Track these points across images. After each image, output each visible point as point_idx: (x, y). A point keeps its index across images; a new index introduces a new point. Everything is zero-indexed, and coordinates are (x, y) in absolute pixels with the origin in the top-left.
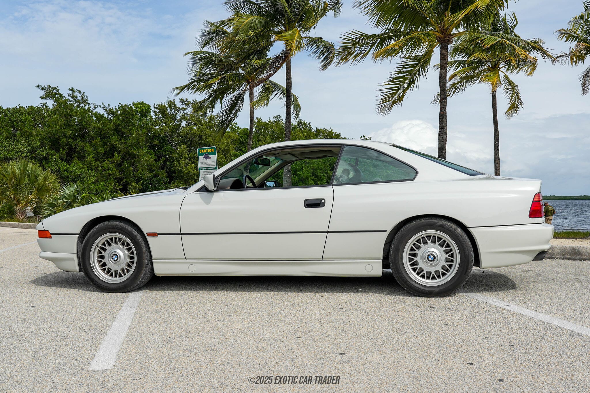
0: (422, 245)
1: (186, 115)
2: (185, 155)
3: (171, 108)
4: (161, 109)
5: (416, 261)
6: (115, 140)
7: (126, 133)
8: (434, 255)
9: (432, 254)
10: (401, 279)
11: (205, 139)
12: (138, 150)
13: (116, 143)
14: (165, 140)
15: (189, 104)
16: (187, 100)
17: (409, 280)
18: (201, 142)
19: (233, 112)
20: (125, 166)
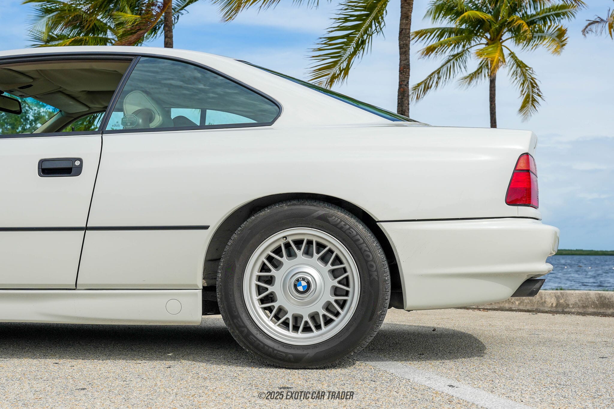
0: (284, 259)
5: (272, 294)
8: (308, 280)
9: (304, 279)
10: (238, 330)
17: (254, 331)
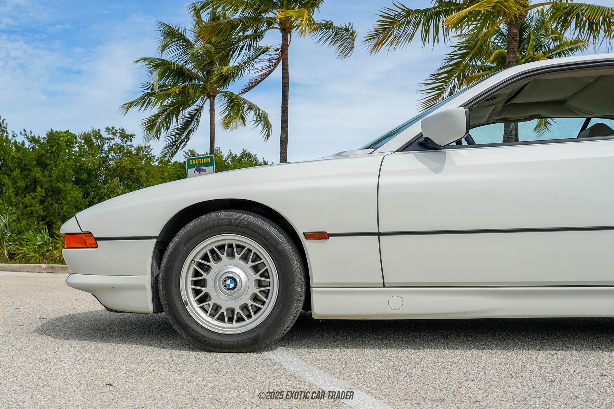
1: (114, 147)
2: (117, 190)
3: (97, 139)
4: (87, 138)
6: (37, 172)
7: (50, 165)
11: (138, 173)
12: (64, 184)
13: (38, 175)
14: (91, 174)
15: (117, 133)
16: (113, 128)
18: (133, 176)
19: (186, 133)
20: (49, 202)
